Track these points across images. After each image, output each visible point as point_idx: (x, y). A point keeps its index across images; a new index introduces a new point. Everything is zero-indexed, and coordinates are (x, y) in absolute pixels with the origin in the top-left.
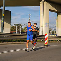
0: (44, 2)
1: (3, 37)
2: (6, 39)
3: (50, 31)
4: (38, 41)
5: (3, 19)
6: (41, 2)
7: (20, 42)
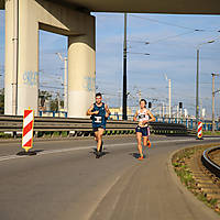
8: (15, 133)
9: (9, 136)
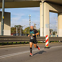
0: (44, 2)
1: (3, 40)
2: (6, 42)
3: (50, 31)
4: (39, 43)
5: (2, 21)
6: (41, 3)
7: (21, 45)
8: (43, 42)
9: (42, 42)
